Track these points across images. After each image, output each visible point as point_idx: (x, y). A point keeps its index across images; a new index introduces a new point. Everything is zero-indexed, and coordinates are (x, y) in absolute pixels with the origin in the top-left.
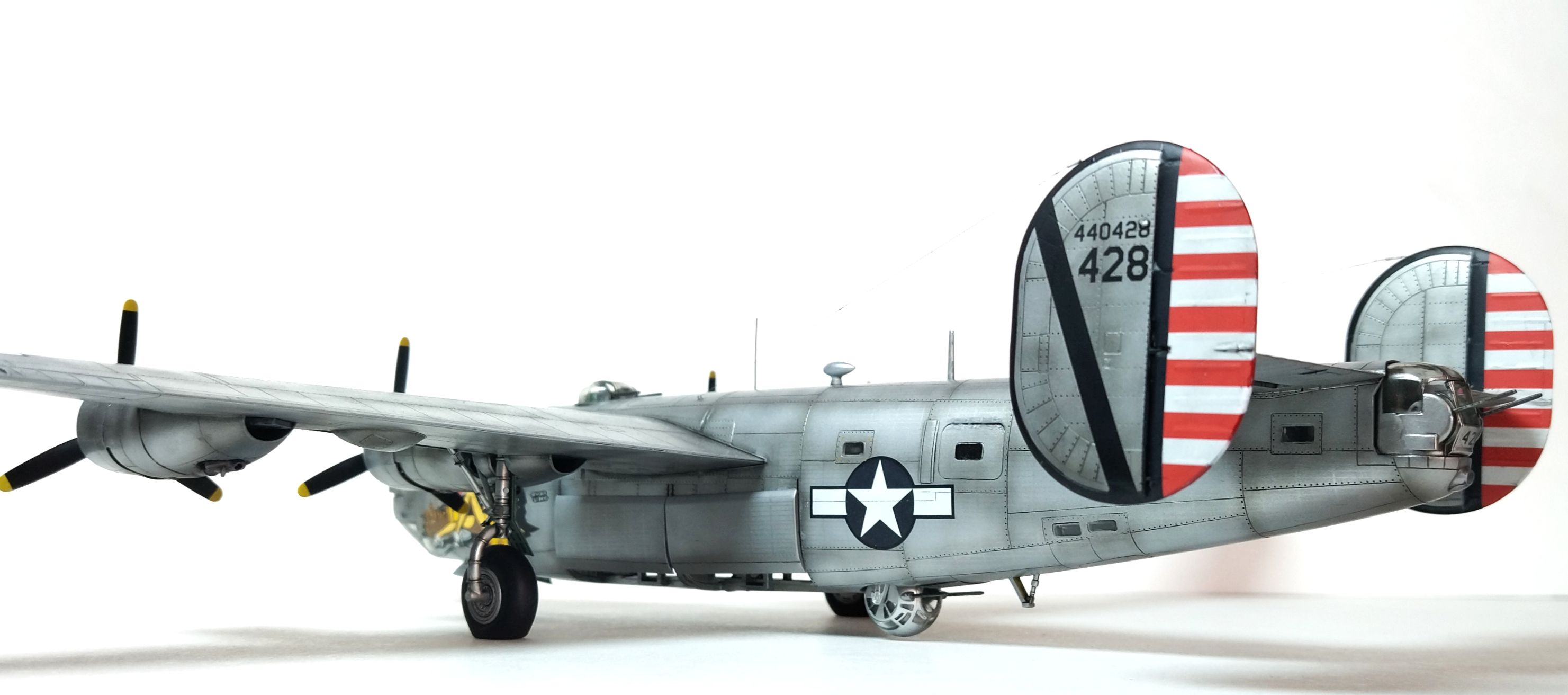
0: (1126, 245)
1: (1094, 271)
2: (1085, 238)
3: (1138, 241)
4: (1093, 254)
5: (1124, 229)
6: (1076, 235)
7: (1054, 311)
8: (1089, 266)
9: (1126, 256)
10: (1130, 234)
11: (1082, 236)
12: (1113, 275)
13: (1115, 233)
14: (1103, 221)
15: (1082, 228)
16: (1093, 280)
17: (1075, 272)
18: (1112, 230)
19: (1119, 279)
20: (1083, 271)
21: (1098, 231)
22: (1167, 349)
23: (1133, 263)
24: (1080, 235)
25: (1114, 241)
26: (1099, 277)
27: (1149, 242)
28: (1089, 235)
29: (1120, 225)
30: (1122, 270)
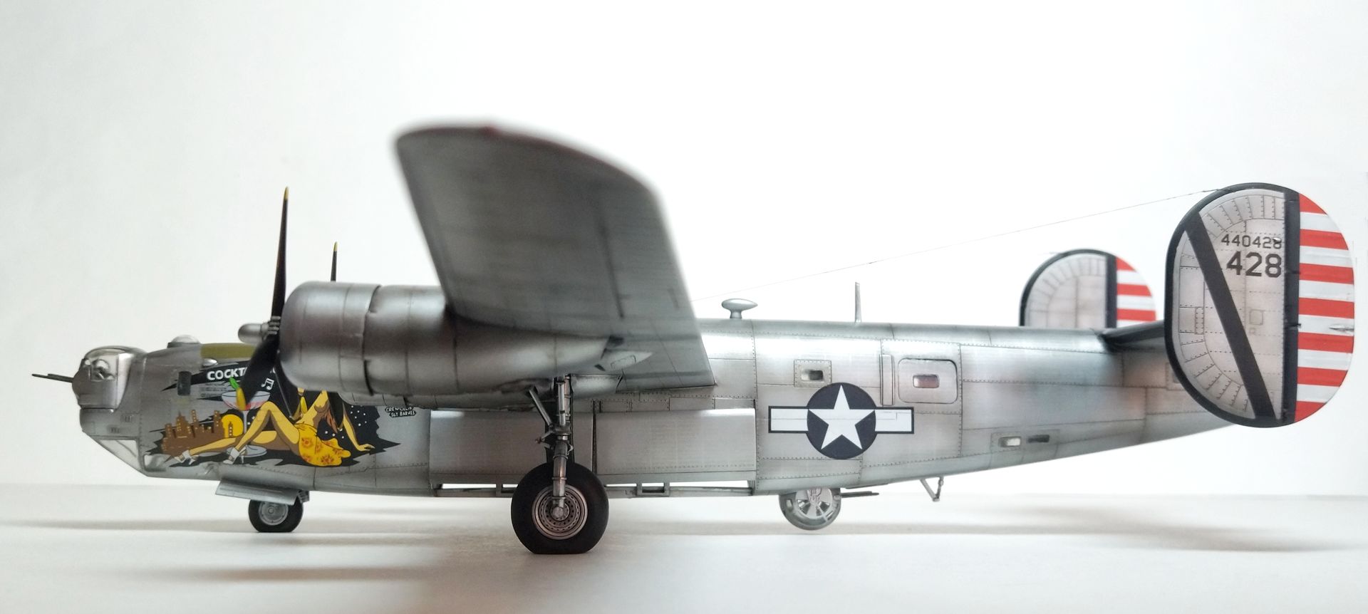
0: (1264, 253)
1: (1239, 268)
2: (1231, 243)
3: (1273, 251)
4: (1237, 255)
5: (1262, 241)
6: (1223, 241)
7: (1208, 293)
8: (1235, 263)
9: (1264, 260)
10: (1266, 245)
11: (1228, 242)
12: (1253, 271)
13: (1254, 243)
14: (1244, 234)
15: (1227, 236)
16: (1238, 274)
17: (1223, 266)
18: (1252, 241)
19: (1259, 275)
20: (1230, 266)
21: (1241, 240)
22: (1297, 324)
23: (1270, 265)
24: (1226, 240)
25: (1254, 248)
26: (1243, 272)
27: (1281, 253)
28: (1233, 242)
29: (1258, 238)
30: (1262, 268)
